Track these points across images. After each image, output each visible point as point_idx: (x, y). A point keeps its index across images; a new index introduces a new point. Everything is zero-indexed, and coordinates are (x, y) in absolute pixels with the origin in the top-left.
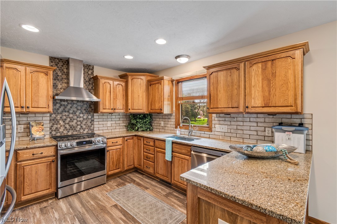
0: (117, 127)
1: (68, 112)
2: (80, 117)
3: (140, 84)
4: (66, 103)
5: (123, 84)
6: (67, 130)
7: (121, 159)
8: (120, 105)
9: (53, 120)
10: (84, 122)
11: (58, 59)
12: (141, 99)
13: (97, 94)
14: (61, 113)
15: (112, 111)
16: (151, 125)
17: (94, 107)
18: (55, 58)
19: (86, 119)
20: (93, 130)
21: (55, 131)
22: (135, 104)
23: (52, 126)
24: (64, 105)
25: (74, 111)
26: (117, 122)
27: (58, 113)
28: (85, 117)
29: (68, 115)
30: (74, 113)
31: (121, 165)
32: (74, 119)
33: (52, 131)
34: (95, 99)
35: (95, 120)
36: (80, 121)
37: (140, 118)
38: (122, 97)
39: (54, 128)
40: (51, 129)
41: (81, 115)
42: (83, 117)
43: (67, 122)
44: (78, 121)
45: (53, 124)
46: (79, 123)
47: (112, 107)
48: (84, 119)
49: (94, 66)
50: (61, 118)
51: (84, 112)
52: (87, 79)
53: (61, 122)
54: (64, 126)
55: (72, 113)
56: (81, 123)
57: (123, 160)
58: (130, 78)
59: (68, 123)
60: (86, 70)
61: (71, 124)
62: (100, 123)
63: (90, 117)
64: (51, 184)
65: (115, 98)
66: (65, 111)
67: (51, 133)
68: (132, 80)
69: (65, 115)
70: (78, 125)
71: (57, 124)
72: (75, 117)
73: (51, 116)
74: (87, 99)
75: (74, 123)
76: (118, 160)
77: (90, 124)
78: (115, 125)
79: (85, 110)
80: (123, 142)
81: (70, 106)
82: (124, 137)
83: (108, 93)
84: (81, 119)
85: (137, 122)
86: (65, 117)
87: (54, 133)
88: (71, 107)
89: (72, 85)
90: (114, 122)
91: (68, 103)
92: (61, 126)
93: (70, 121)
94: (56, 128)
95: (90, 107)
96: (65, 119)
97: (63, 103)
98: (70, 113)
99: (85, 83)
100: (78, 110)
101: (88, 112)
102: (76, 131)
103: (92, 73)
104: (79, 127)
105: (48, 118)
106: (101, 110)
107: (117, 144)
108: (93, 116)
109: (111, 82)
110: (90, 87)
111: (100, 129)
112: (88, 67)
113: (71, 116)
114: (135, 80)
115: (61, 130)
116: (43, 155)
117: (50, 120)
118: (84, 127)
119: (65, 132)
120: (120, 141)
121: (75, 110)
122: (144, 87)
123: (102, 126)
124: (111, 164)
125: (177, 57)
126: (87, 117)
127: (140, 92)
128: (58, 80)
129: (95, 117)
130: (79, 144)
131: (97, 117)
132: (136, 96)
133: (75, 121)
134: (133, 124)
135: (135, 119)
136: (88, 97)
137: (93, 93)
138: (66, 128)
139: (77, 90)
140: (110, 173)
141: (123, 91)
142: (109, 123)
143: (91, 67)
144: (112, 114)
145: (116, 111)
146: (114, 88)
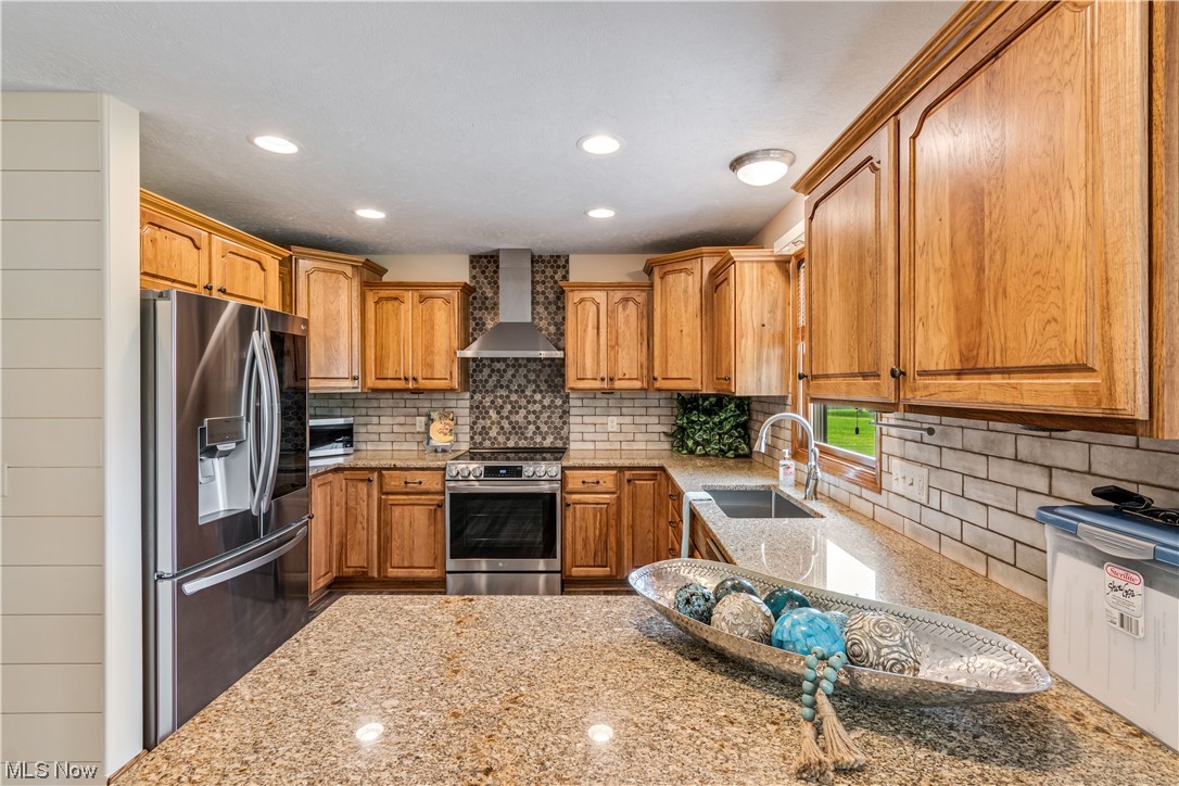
0: (638, 437)
1: (508, 387)
2: (535, 402)
3: (685, 291)
4: (502, 366)
5: (642, 296)
6: (505, 434)
7: (612, 539)
8: (630, 365)
9: (477, 407)
10: (544, 417)
11: (486, 257)
12: (686, 340)
14: (493, 391)
15: (605, 385)
18: (480, 257)
19: (549, 407)
20: (568, 438)
21: (480, 434)
22: (670, 359)
23: (475, 423)
24: (499, 370)
25: (519, 386)
26: (638, 420)
27: (487, 392)
28: (546, 402)
29: (508, 397)
30: (521, 390)
32: (520, 407)
33: (475, 433)
35: (573, 411)
36: (534, 412)
37: (704, 411)
38: (637, 338)
39: (478, 428)
40: (472, 428)
41: (538, 397)
42: (541, 402)
43: (505, 413)
44: (529, 412)
45: (478, 418)
46: (532, 418)
47: (603, 374)
48: (543, 407)
49: (571, 257)
50: (493, 402)
51: (544, 387)
53: (492, 413)
54: (499, 423)
55: (516, 392)
56: (538, 418)
57: (619, 543)
58: (658, 276)
59: (508, 418)
61: (514, 418)
62: (587, 420)
63: (559, 402)
65: (614, 346)
66: (502, 387)
67: (472, 438)
68: (662, 278)
69: (501, 397)
70: (529, 423)
71: (484, 418)
72: (523, 402)
73: (472, 397)
75: (519, 418)
76: (603, 540)
77: (558, 422)
78: (631, 428)
79: (546, 381)
80: (619, 485)
81: (510, 372)
82: (621, 469)
83: (591, 332)
84: (537, 407)
85: (691, 422)
86: (500, 401)
87: (478, 438)
88: (514, 376)
89: (504, 317)
90: (628, 420)
91: (508, 366)
92: (493, 423)
93: (510, 412)
94: (484, 428)
95: (559, 373)
96: (502, 407)
97: (497, 365)
98: (510, 392)
100: (529, 381)
101: (550, 389)
102: (526, 438)
103: (564, 277)
104: (532, 428)
105: (467, 404)
106: (573, 381)
107: (598, 488)
109: (600, 296)
111: (586, 436)
113: (514, 397)
114: (670, 278)
115: (493, 433)
116: (423, 487)
117: (471, 408)
118: (544, 428)
119: (501, 439)
120: (608, 480)
121: (523, 382)
122: (697, 300)
123: (592, 429)
124: (579, 546)
125: (736, 164)
126: (552, 402)
127: (684, 318)
128: (487, 309)
129: (572, 403)
131: (579, 403)
132: (673, 333)
133: (523, 412)
138: (502, 428)
140: (576, 572)
141: (639, 318)
142: (613, 423)
143: (562, 262)
144: (609, 394)
145: (618, 384)
146: (611, 314)
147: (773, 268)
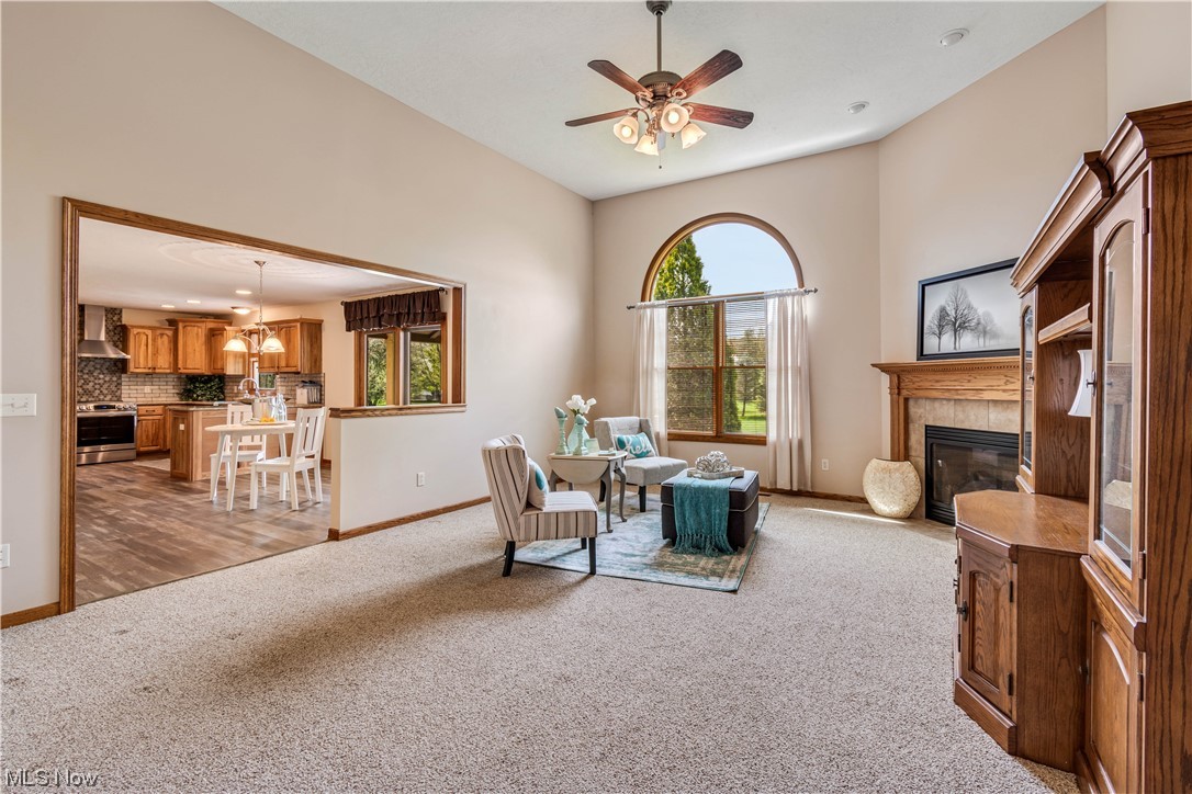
0: (162, 395)
2: (100, 379)
3: (198, 334)
5: (170, 333)
7: (161, 434)
8: (164, 362)
10: (106, 386)
12: (197, 354)
13: (125, 349)
15: (151, 371)
16: (223, 393)
17: (121, 366)
19: (109, 381)
20: (120, 396)
22: (188, 361)
25: (90, 371)
26: (162, 387)
28: (107, 379)
30: (90, 373)
31: (161, 441)
32: (90, 381)
34: (122, 355)
35: (123, 383)
36: (99, 384)
37: (203, 382)
38: (168, 350)
41: (101, 376)
42: (103, 379)
44: (95, 384)
46: (97, 386)
47: (150, 366)
48: (105, 381)
49: (123, 310)
51: (106, 372)
52: (111, 328)
55: (88, 374)
56: (101, 387)
57: (165, 436)
58: (181, 325)
60: (110, 316)
61: (85, 387)
62: (132, 387)
63: (115, 378)
65: (156, 353)
68: (184, 327)
70: (96, 389)
72: (92, 379)
74: (113, 356)
75: (89, 387)
76: (156, 435)
77: (114, 389)
78: (158, 391)
79: (107, 369)
80: (165, 411)
82: (166, 405)
83: (143, 348)
84: (101, 381)
85: (195, 387)
88: (86, 366)
89: (86, 338)
90: (156, 387)
95: (115, 365)
99: (107, 333)
100: (96, 369)
101: (113, 373)
102: (94, 397)
103: (120, 320)
104: (98, 392)
106: (132, 368)
107: (155, 413)
108: (120, 378)
109: (149, 332)
110: (116, 338)
111: (131, 395)
112: (113, 312)
113: (85, 376)
114: (189, 328)
118: (106, 392)
120: (159, 410)
121: (92, 369)
122: (202, 339)
123: (135, 391)
124: (144, 438)
125: (233, 308)
126: (111, 379)
127: (196, 345)
129: (124, 380)
130: (98, 408)
131: (128, 380)
132: (190, 350)
133: (91, 384)
134: (189, 391)
135: (194, 383)
136: (112, 353)
137: (121, 346)
139: (96, 345)
140: (142, 449)
141: (170, 342)
142: (147, 389)
143: (118, 312)
144: (151, 375)
145: (157, 371)
146: (154, 340)
147: (241, 333)
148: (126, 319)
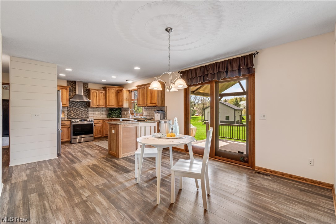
0: (101, 115)
1: (76, 106)
2: (81, 109)
3: (113, 92)
4: (74, 102)
5: (104, 92)
6: (75, 115)
7: (102, 131)
8: (102, 103)
9: (69, 110)
10: (83, 112)
11: (71, 81)
12: (113, 100)
13: (89, 98)
14: (72, 107)
15: (98, 106)
16: (121, 115)
17: (88, 105)
18: (69, 81)
19: (84, 110)
20: (88, 116)
21: (69, 115)
22: (110, 102)
23: (68, 113)
24: (73, 103)
25: (78, 106)
26: (101, 112)
27: (71, 107)
28: (84, 109)
29: (75, 108)
30: (78, 107)
31: (102, 133)
32: (78, 110)
33: (68, 115)
34: (89, 100)
35: (89, 111)
36: (81, 111)
37: (114, 111)
38: (103, 99)
39: (69, 114)
40: (67, 114)
41: (82, 108)
42: (83, 109)
43: (75, 111)
44: (80, 111)
45: (69, 112)
46: (81, 112)
47: (98, 104)
48: (83, 110)
49: (89, 83)
50: (72, 109)
51: (83, 107)
52: (85, 90)
53: (72, 112)
54: (73, 113)
55: (77, 107)
56: (82, 112)
58: (107, 89)
59: (75, 112)
60: (84, 85)
61: (77, 112)
62: (92, 112)
63: (86, 109)
64: (68, 137)
65: (99, 100)
66: (74, 106)
67: (67, 116)
68: (108, 90)
69: (74, 108)
70: (80, 113)
71: (70, 112)
72: (79, 109)
73: (67, 108)
74: (86, 100)
75: (78, 112)
76: (100, 131)
77: (86, 113)
78: (100, 114)
79: (84, 106)
80: (103, 122)
81: (76, 104)
82: (103, 119)
83: (95, 97)
84: (82, 110)
85: (112, 112)
86: (74, 109)
87: (69, 116)
88: (77, 104)
89: (77, 94)
90: (100, 112)
91: (76, 102)
92: (72, 113)
93: (76, 111)
94: (70, 114)
95: (86, 104)
96: (74, 110)
97: (73, 102)
98: (76, 107)
99: (84, 92)
100: (80, 106)
101: (85, 107)
102: (79, 116)
103: (88, 87)
104: (81, 114)
105: (66, 110)
106: (92, 106)
107: (99, 123)
108: (88, 109)
109: (97, 92)
110: (86, 94)
111: (92, 116)
112: (85, 84)
113: (77, 108)
114: (110, 90)
115: (72, 115)
116: (66, 124)
117: (67, 110)
118: (83, 114)
119: (74, 116)
120: (101, 121)
121: (79, 106)
122: (115, 94)
123: (93, 114)
124: (96, 132)
125: (127, 80)
126: (85, 109)
127: (113, 96)
128: (71, 91)
129: (89, 109)
130: (81, 121)
131: (90, 110)
132: (111, 98)
133: (79, 111)
134: (110, 114)
135: (112, 111)
138: (74, 114)
139: (80, 96)
140: (95, 136)
141: (104, 96)
142: (97, 113)
143: (87, 84)
144: (98, 108)
145: (100, 106)
146: (99, 95)
147: (128, 91)
148: (90, 87)
